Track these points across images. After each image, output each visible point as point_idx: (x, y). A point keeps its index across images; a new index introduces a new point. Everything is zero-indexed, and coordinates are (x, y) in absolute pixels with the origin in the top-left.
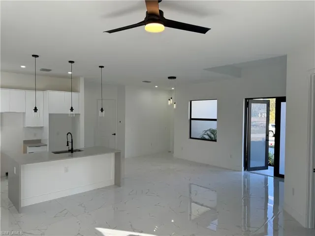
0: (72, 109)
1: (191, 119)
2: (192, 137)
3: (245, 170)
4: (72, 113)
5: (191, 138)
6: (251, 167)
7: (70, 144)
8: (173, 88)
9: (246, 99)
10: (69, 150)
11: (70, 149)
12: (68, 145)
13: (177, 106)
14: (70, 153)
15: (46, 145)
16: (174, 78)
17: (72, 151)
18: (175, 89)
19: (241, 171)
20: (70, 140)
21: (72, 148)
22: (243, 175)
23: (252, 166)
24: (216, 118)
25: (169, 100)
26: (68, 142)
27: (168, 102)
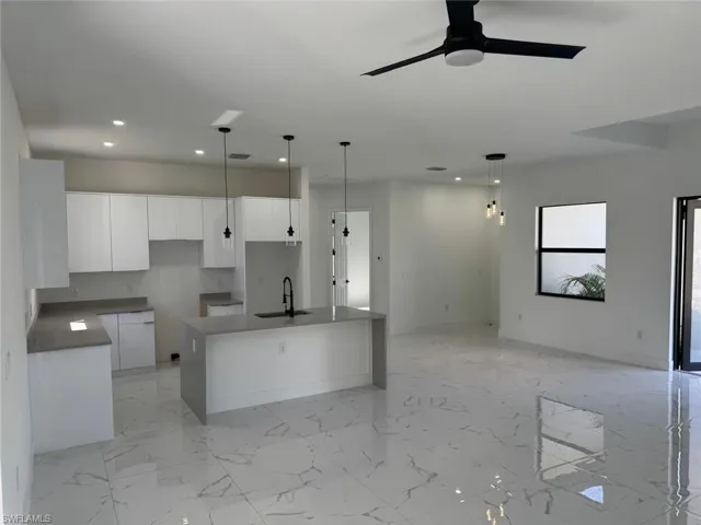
0: (291, 232)
1: (541, 250)
2: (543, 290)
3: (675, 367)
4: (291, 239)
5: (540, 292)
6: (692, 361)
7: (288, 299)
8: (497, 181)
9: (680, 200)
10: (287, 312)
11: (288, 309)
12: (285, 302)
13: (506, 221)
14: (288, 318)
15: (242, 303)
16: (502, 156)
17: (291, 313)
18: (502, 182)
19: (667, 370)
20: (288, 293)
21: (292, 308)
22: (671, 379)
23: (693, 359)
24: (603, 246)
25: (489, 206)
26: (285, 295)
27: (485, 214)
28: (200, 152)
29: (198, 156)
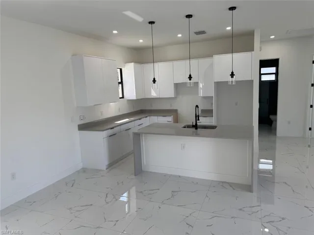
10: (193, 126)
14: (194, 129)
15: (213, 116)
17: (196, 127)
21: (196, 124)
28: (180, 35)
29: (179, 37)
